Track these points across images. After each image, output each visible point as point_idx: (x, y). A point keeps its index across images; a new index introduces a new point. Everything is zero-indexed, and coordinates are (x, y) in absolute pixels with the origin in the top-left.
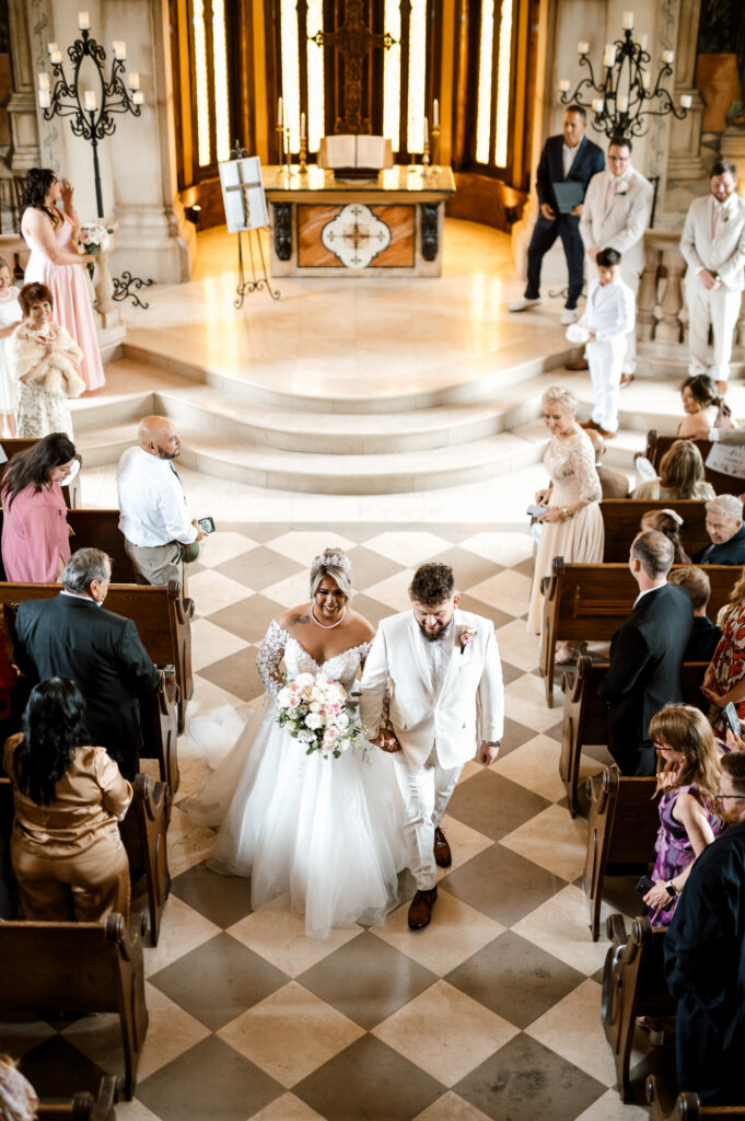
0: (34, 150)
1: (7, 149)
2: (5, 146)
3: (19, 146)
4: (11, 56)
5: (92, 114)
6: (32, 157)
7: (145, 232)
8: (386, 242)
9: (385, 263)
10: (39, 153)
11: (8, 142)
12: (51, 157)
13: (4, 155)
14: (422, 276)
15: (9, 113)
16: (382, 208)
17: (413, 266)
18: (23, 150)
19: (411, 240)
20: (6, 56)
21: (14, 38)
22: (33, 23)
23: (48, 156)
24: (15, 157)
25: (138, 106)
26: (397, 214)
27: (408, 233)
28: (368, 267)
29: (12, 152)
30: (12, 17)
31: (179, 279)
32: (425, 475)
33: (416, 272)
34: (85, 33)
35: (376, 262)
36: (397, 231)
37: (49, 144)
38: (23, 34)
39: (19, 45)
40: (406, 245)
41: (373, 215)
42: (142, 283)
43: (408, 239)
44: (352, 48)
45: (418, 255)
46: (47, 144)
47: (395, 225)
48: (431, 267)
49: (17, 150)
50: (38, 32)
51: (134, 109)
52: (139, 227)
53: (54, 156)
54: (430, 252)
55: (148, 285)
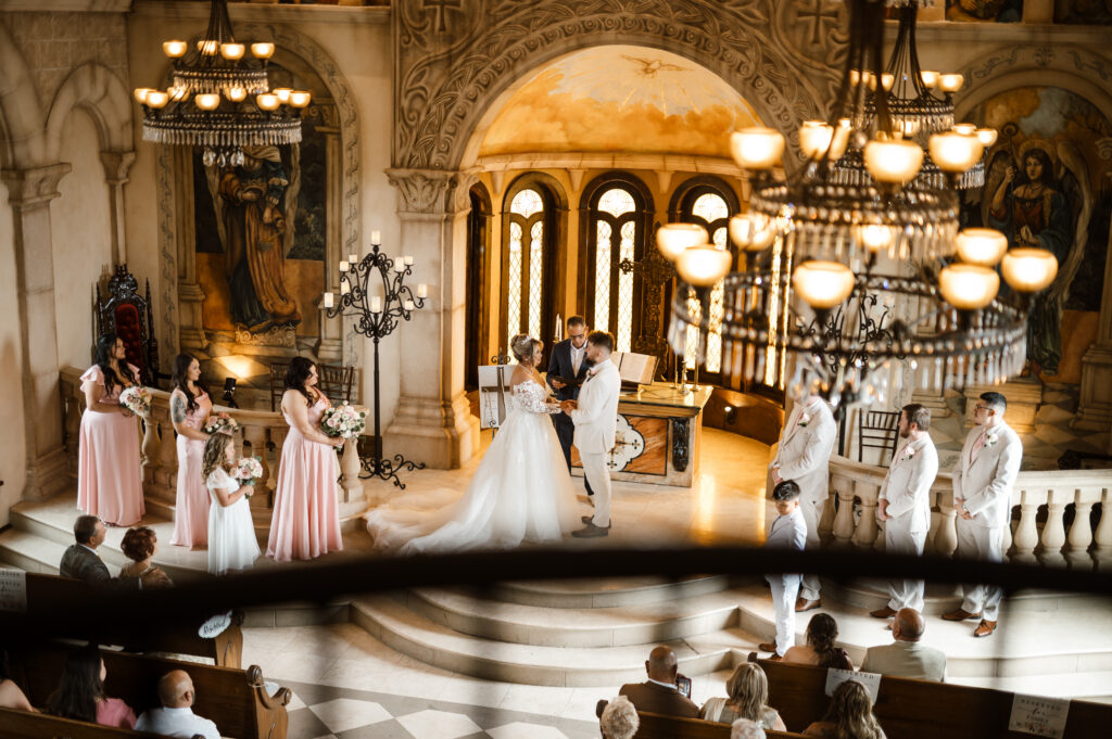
0: (337, 343)
1: (315, 340)
2: (314, 337)
3: (326, 338)
4: (325, 264)
5: (376, 315)
6: (336, 348)
7: (423, 421)
8: (640, 449)
9: (639, 469)
10: (341, 346)
11: (317, 335)
12: (352, 350)
13: (313, 345)
14: (673, 485)
15: (320, 311)
16: (637, 419)
17: (665, 475)
18: (328, 342)
19: (663, 451)
20: (322, 262)
21: (329, 249)
22: (345, 238)
23: (349, 348)
24: (321, 347)
25: (409, 311)
26: (651, 425)
27: (660, 444)
28: (622, 471)
29: (319, 343)
30: (329, 232)
31: (448, 466)
32: (577, 672)
33: (667, 480)
34: (376, 248)
35: (630, 467)
36: (650, 441)
37: (351, 339)
38: (337, 245)
39: (333, 255)
40: (659, 455)
41: (629, 424)
42: (414, 466)
43: (661, 448)
44: (654, 275)
45: (670, 465)
46: (349, 339)
47: (649, 435)
48: (681, 477)
49: (324, 341)
50: (349, 245)
51: (406, 313)
52: (418, 417)
53: (354, 350)
54: (681, 463)
55: (420, 468)
